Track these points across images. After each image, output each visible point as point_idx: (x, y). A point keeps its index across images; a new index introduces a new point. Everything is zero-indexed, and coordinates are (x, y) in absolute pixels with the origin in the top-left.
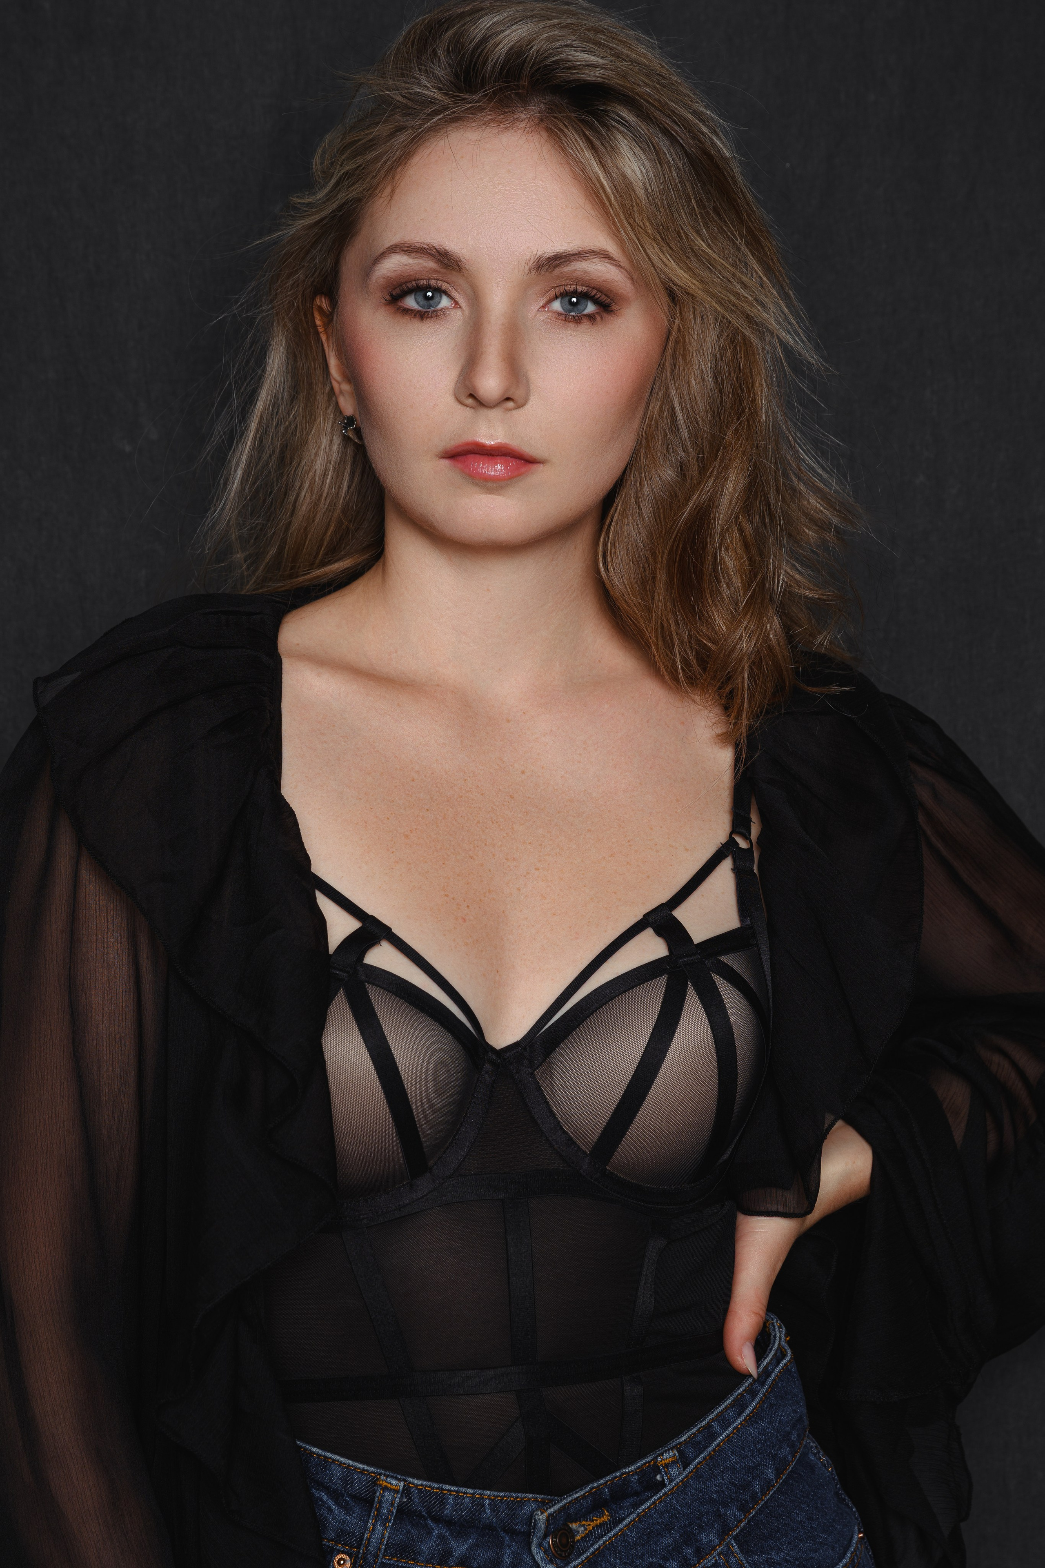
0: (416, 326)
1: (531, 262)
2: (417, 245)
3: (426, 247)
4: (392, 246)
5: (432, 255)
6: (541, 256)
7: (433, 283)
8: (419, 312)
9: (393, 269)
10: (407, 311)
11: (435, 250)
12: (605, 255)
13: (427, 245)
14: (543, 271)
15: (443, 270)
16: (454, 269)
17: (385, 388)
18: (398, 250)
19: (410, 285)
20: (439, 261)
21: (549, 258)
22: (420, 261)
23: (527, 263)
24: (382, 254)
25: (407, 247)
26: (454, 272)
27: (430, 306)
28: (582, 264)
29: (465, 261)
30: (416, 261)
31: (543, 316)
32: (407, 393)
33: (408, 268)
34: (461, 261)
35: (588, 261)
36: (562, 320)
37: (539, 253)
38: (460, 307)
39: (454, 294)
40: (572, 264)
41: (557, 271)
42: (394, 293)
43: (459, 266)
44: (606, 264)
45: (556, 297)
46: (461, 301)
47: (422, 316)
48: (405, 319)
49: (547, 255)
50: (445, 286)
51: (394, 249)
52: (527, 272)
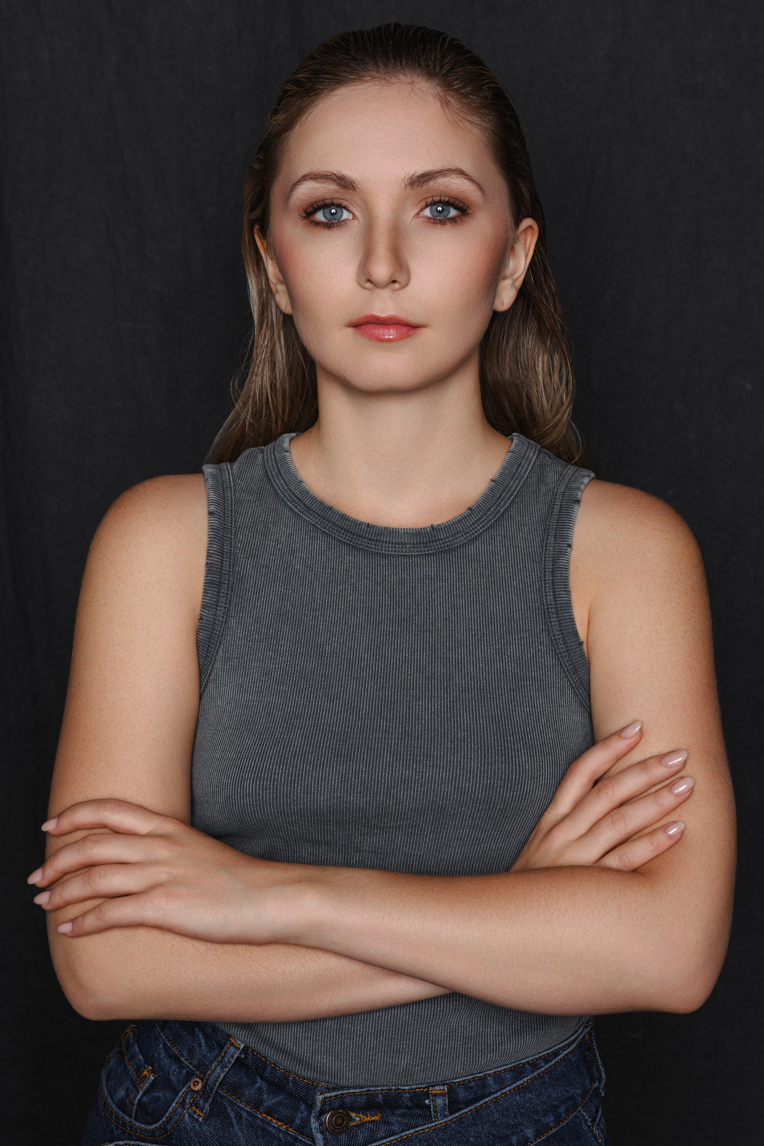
1: (406, 180)
6: (413, 175)
7: (335, 201)
8: (327, 223)
10: (318, 224)
12: (461, 172)
15: (342, 191)
19: (319, 204)
20: (339, 184)
23: (403, 180)
27: (335, 219)
29: (357, 182)
34: (354, 183)
36: (431, 223)
37: (411, 173)
38: (357, 218)
39: (351, 208)
42: (308, 211)
43: (353, 186)
44: (461, 178)
45: (427, 206)
46: (358, 214)
47: (328, 226)
48: (317, 229)
50: (344, 203)
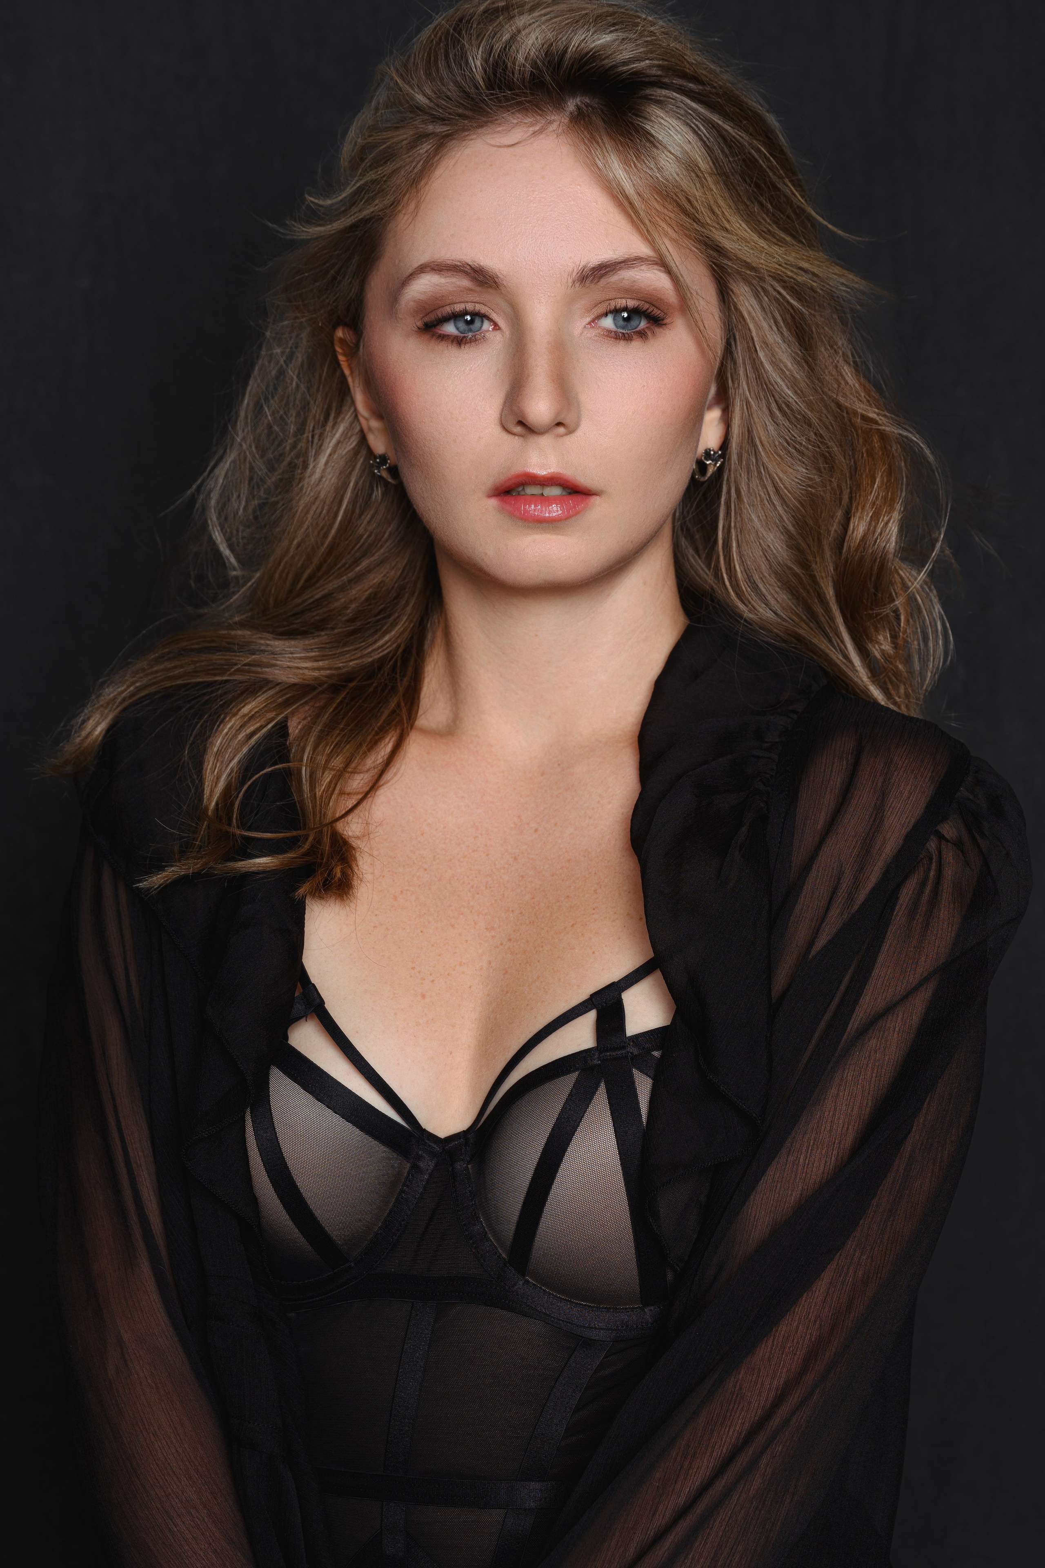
0: (452, 353)
2: (449, 262)
3: (459, 264)
4: (421, 265)
5: (466, 273)
9: (424, 290)
11: (468, 267)
13: (460, 262)
14: (588, 282)
16: (490, 287)
17: (425, 422)
18: (428, 269)
21: (593, 268)
22: (453, 280)
24: (411, 275)
25: (437, 265)
26: (490, 290)
28: (630, 273)
30: (448, 280)
31: (592, 333)
32: (449, 426)
33: (439, 288)
35: (636, 269)
40: (619, 272)
41: (603, 282)
49: (591, 265)
51: (423, 269)
52: (571, 285)
